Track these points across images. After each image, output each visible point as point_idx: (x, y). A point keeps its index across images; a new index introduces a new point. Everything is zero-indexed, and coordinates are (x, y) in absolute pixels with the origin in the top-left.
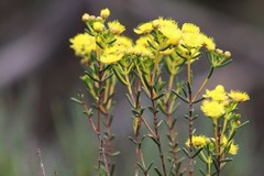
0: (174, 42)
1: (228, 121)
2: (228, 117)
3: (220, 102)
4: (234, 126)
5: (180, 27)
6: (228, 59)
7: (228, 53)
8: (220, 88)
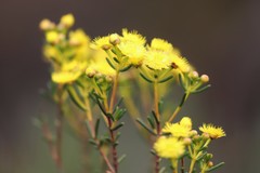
0: (136, 62)
1: (197, 162)
2: (195, 157)
3: (180, 138)
4: (204, 168)
5: (149, 42)
6: (205, 84)
7: (205, 78)
8: (186, 121)
